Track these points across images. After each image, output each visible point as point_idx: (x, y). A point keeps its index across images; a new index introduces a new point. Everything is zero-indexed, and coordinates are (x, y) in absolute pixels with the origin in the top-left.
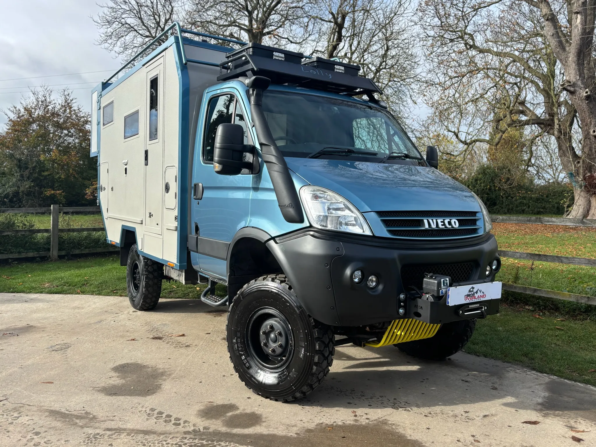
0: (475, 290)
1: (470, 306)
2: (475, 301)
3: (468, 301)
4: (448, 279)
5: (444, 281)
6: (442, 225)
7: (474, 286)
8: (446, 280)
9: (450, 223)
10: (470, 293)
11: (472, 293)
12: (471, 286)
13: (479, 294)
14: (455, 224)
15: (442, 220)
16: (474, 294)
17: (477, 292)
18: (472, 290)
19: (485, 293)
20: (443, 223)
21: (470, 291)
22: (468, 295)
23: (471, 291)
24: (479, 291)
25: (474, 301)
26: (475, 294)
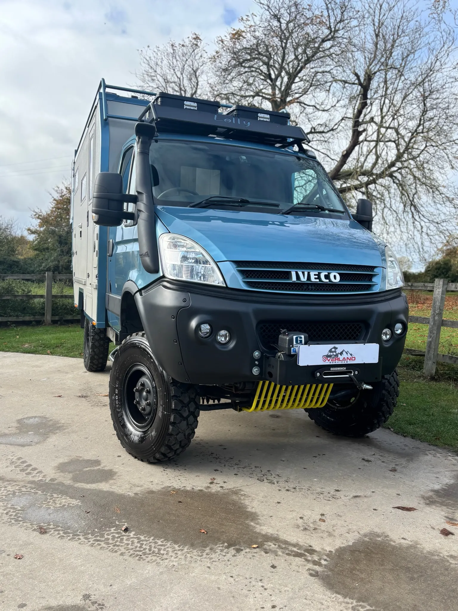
0: (338, 351)
1: (332, 369)
2: (339, 363)
3: (327, 363)
4: (303, 336)
5: (297, 338)
6: (315, 278)
7: (336, 346)
8: (301, 338)
9: (327, 277)
10: (332, 354)
11: (335, 354)
12: (332, 346)
13: (345, 355)
14: (335, 277)
15: (317, 273)
16: (337, 355)
17: (341, 353)
18: (333, 350)
19: (354, 355)
20: (317, 277)
21: (330, 351)
22: (328, 356)
23: (333, 352)
24: (344, 353)
25: (337, 363)
26: (339, 355)
